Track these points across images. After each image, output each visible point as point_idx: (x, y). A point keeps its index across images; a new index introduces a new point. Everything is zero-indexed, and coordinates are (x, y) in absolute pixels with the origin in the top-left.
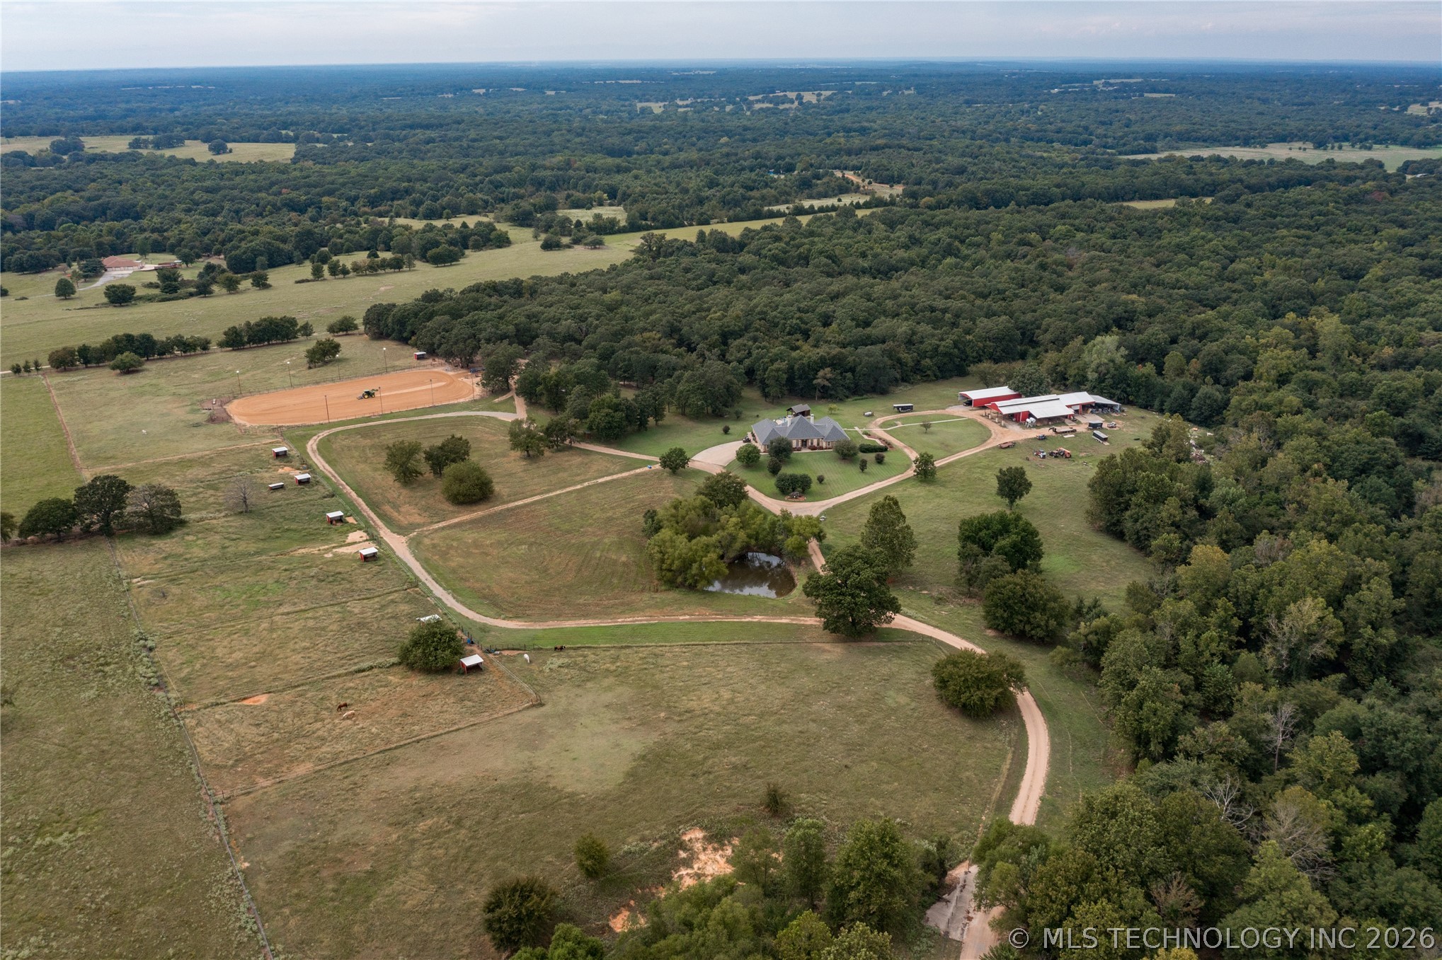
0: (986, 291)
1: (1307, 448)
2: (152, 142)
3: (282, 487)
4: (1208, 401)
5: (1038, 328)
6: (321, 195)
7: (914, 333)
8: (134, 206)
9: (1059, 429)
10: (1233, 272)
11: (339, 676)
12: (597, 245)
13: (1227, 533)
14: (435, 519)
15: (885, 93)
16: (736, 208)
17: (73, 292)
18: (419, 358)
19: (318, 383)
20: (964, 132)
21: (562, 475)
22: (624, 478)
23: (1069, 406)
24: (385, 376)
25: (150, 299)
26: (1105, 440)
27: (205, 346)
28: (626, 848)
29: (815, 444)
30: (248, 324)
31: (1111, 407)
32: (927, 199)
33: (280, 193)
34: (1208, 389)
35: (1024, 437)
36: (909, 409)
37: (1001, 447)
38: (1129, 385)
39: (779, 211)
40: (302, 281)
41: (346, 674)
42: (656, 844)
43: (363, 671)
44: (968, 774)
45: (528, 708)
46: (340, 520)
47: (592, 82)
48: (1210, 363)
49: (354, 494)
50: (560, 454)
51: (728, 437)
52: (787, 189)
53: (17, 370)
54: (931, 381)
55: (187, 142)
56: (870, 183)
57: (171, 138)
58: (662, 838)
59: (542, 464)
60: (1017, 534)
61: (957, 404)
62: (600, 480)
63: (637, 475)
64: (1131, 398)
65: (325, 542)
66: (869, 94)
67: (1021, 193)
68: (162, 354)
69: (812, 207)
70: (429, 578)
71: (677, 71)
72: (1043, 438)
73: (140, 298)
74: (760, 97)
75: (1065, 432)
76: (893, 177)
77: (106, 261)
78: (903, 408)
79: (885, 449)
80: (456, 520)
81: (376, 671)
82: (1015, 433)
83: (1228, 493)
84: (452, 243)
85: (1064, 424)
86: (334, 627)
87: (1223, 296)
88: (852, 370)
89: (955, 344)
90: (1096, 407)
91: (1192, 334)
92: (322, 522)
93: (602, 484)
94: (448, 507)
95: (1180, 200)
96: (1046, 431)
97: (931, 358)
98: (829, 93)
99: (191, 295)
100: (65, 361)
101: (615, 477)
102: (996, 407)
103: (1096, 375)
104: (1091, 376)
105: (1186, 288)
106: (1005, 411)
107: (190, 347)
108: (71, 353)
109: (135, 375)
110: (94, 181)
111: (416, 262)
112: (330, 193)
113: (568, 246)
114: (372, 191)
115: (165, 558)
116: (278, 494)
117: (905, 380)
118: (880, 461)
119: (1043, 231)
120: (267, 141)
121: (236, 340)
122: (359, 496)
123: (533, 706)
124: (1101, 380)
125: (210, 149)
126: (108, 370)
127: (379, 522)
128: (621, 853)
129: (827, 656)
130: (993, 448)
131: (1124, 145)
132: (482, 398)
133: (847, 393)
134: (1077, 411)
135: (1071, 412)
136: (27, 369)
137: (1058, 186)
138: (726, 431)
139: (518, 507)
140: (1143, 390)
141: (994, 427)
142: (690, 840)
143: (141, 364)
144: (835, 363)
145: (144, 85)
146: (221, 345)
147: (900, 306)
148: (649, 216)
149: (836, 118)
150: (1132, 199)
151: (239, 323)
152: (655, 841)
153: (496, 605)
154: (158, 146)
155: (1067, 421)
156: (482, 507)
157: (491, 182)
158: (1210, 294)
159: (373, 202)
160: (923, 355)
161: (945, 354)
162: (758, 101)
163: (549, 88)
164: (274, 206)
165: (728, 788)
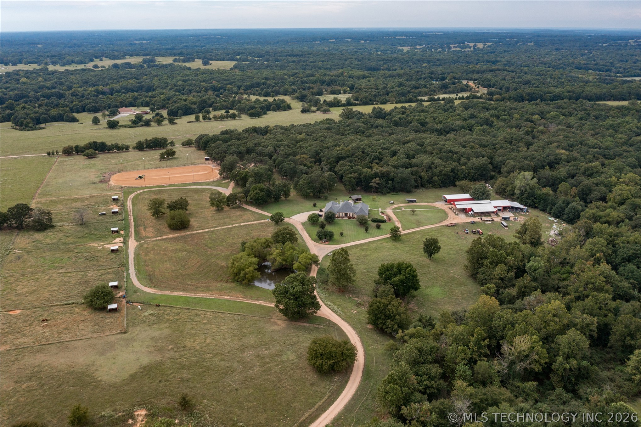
0: (486, 144)
1: (597, 243)
2: (182, 60)
3: (105, 214)
4: (573, 211)
5: (504, 164)
6: (227, 85)
7: (433, 163)
8: (153, 86)
9: (484, 218)
10: (634, 141)
11: (57, 305)
12: (326, 111)
13: (525, 287)
14: (158, 235)
15: (518, 44)
16: (403, 97)
17: (99, 122)
18: (206, 159)
19: (156, 168)
20: (545, 64)
21: (228, 220)
22: (253, 224)
23: (495, 207)
24: (187, 167)
25: (125, 126)
26: (507, 226)
27: (127, 148)
28: (103, 413)
29: (351, 216)
30: (146, 140)
31: (522, 209)
32: (497, 96)
33: (212, 83)
34: (576, 204)
35: (464, 221)
36: (415, 201)
37: (447, 226)
38: (535, 198)
39: (421, 99)
40: (191, 122)
41: (60, 305)
42: (120, 414)
43: (69, 304)
44: (297, 404)
45: (118, 333)
46: (117, 232)
47: (383, 37)
48: (583, 190)
49: (132, 220)
50: (233, 210)
51: (315, 208)
52: (435, 89)
53: (49, 154)
54: (437, 188)
55: (196, 60)
56: (478, 87)
57: (189, 58)
58: (124, 411)
59: (222, 213)
60: (404, 275)
61: (441, 201)
62: (242, 224)
63: (261, 223)
64: (536, 205)
65: (104, 241)
66: (510, 45)
67: (547, 95)
68: (109, 150)
69: (439, 98)
70: (133, 263)
71: (425, 32)
72: (474, 223)
73: (122, 126)
74: (456, 45)
75: (487, 221)
76: (490, 85)
77: (120, 110)
78: (410, 201)
79: (384, 221)
80: (166, 237)
81: (74, 305)
82: (462, 219)
83: (533, 265)
84: (262, 108)
85: (490, 216)
86: (73, 282)
87: (618, 153)
88: (392, 180)
89: (452, 170)
90: (512, 208)
91: (584, 174)
92: (109, 232)
93: (242, 226)
94: (167, 230)
95: (631, 101)
96: (477, 219)
97: (438, 176)
98: (489, 44)
99: (143, 126)
100: (68, 152)
101: (250, 223)
102: (454, 204)
103: (519, 192)
104: (517, 192)
105: (599, 149)
106: (458, 207)
107: (120, 148)
108: (71, 148)
109: (93, 159)
110: (146, 75)
111: (242, 116)
112: (230, 84)
113: (314, 112)
114: (248, 84)
115: (34, 242)
116: (101, 217)
117: (423, 186)
118: (378, 227)
119: (542, 115)
120: (228, 60)
121: (140, 147)
122: (134, 221)
123: (121, 333)
124: (522, 193)
125: (203, 63)
126: (82, 157)
127: (133, 234)
128: (99, 415)
129: (274, 328)
130: (443, 226)
131: (628, 72)
132: (218, 180)
133: (389, 191)
134: (499, 210)
135: (495, 210)
136: (53, 154)
137: (569, 92)
138: (315, 205)
139: (197, 233)
140: (542, 202)
141: (451, 214)
142: (138, 415)
143: (96, 154)
144: (385, 176)
145: (198, 36)
146: (134, 148)
147: (434, 149)
148: (359, 99)
149: (485, 55)
150: (609, 100)
151: (142, 139)
152: (120, 412)
153: (151, 280)
154: (184, 61)
155: (492, 215)
156: (181, 231)
157: (301, 81)
158: (611, 152)
159: (247, 88)
160: (434, 175)
161: (445, 175)
162: (454, 47)
163: (362, 39)
164: (206, 88)
165: (172, 391)
